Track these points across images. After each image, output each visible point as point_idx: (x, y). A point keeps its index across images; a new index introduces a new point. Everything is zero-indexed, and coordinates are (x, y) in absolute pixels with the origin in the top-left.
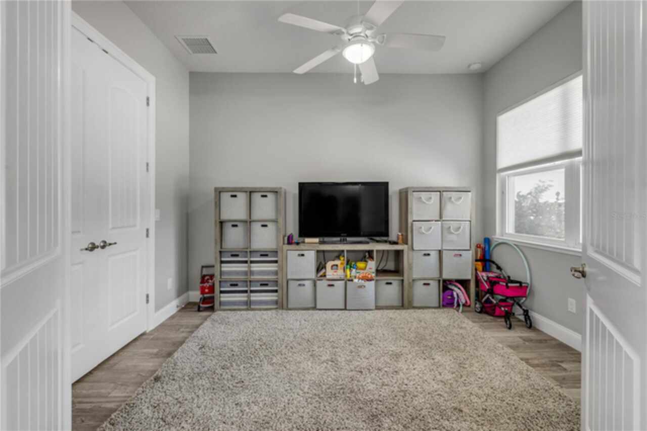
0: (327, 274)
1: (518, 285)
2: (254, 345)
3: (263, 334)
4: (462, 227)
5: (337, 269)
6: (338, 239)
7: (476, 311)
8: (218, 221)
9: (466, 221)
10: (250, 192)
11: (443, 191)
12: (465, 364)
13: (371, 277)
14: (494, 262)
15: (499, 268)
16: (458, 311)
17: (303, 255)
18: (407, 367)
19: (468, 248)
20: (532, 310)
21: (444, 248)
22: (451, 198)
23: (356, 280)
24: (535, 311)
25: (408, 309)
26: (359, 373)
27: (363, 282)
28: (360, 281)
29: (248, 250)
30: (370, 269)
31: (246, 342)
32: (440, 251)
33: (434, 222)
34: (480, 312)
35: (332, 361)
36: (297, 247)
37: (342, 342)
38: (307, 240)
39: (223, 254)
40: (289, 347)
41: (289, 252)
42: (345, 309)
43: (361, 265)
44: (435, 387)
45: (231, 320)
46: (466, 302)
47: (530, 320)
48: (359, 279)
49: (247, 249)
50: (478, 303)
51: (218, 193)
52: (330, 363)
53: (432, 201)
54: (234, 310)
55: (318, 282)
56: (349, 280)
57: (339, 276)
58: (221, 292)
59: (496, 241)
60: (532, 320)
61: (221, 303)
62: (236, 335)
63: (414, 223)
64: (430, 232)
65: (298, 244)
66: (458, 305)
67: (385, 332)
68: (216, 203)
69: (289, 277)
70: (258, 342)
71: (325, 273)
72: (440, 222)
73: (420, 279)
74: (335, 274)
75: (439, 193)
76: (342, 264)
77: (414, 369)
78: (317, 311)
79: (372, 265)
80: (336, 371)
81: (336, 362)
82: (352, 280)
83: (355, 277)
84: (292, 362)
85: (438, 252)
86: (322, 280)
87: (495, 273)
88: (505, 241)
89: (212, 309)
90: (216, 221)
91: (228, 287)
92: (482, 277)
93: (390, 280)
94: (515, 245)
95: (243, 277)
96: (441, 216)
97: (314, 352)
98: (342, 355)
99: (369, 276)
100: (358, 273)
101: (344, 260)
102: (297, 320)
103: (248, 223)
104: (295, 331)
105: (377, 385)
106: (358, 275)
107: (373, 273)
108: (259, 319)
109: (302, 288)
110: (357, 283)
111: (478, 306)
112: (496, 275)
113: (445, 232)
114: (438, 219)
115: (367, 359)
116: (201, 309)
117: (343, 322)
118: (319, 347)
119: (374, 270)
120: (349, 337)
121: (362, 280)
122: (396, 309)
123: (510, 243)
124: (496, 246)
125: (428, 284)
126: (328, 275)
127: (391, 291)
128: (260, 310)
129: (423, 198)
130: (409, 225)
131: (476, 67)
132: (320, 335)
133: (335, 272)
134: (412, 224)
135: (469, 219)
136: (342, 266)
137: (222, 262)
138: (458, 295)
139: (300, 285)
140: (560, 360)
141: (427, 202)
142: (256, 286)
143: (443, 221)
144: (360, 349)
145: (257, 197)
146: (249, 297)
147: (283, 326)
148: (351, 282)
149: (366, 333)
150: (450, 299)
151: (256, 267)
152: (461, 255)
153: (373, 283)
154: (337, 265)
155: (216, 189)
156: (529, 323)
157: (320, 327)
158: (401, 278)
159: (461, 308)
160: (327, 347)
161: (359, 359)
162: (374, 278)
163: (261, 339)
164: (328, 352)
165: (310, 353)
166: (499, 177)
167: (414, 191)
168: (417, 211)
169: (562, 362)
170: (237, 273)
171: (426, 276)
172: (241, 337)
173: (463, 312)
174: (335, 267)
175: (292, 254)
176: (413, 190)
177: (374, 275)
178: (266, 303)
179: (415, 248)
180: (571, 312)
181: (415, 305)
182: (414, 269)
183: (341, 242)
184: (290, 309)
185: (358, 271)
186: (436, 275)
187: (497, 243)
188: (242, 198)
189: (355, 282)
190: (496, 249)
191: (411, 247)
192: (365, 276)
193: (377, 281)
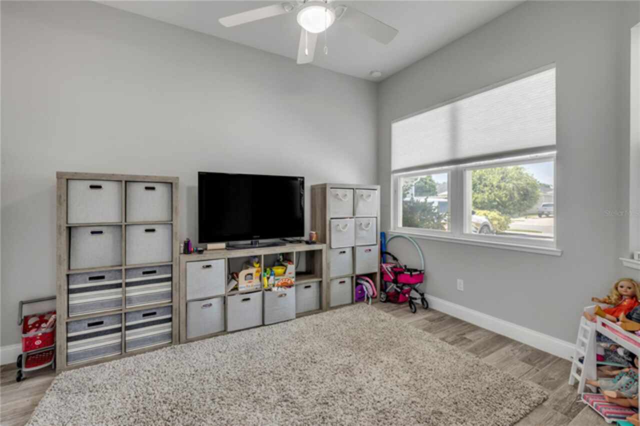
0: (240, 286)
1: (418, 273)
2: (160, 413)
3: (166, 389)
4: (371, 223)
5: (252, 279)
6: (249, 242)
7: (381, 301)
8: (64, 226)
9: (372, 217)
10: (126, 182)
11: (357, 189)
12: (409, 359)
13: (291, 282)
14: (389, 254)
15: (395, 259)
16: (368, 303)
17: (208, 266)
18: (366, 380)
19: (375, 243)
20: (426, 293)
21: (357, 244)
22: (362, 195)
23: (275, 289)
24: (428, 294)
25: (326, 310)
26: (324, 406)
27: (283, 289)
28: (280, 289)
29: (123, 268)
30: (290, 273)
31: (144, 413)
32: (353, 248)
33: (348, 219)
34: (385, 302)
35: (286, 401)
36: (201, 257)
37: (282, 369)
38: (210, 246)
39: (71, 279)
40: (217, 400)
41: (188, 264)
42: (263, 325)
43: (278, 270)
44: (404, 394)
45: (98, 381)
46: (374, 294)
47: (426, 302)
48: (278, 286)
49: (121, 266)
50: (382, 292)
51: (64, 181)
52: (284, 404)
53: (347, 199)
54: (97, 363)
55: (230, 299)
56: (266, 290)
57: (255, 286)
58: (69, 339)
59: (391, 235)
60: (428, 301)
61: (68, 358)
62: (119, 405)
63: (332, 220)
64: (346, 229)
65: (200, 252)
66: (368, 298)
67: (321, 344)
68: (59, 197)
69: (188, 298)
70: (164, 407)
71: (237, 285)
72: (353, 219)
73: (337, 278)
74: (250, 284)
75: (352, 190)
76: (257, 271)
77: (374, 380)
78: (230, 335)
79: (291, 268)
80: (298, 414)
81: (291, 400)
82: (270, 290)
83: (274, 286)
84: (232, 420)
85: (351, 249)
86: (233, 295)
87: (393, 263)
88: (399, 235)
89: (52, 370)
90: (59, 227)
91: (85, 329)
92: (387, 268)
93: (308, 283)
94: (411, 238)
95: (112, 309)
96: (354, 214)
97: (256, 395)
98: (292, 388)
99: (289, 282)
100: (277, 280)
101: (260, 267)
102: (208, 354)
103: (122, 228)
104: (213, 371)
105: (352, 414)
106: (276, 282)
107: (293, 277)
108: (147, 368)
109: (207, 309)
110: (277, 292)
111: (382, 296)
112: (394, 265)
113: (358, 228)
114: (352, 216)
115: (322, 383)
116: (24, 376)
117: (269, 342)
118: (259, 385)
119: (294, 275)
120: (287, 361)
121: (281, 287)
122: (316, 313)
123: (406, 236)
124: (390, 240)
125: (344, 282)
126: (241, 288)
127: (310, 295)
128: (144, 352)
129: (339, 195)
130: (328, 223)
131: (377, 75)
132: (250, 367)
133: (250, 282)
134: (330, 222)
135: (376, 216)
136: (258, 275)
137: (70, 291)
138: (366, 288)
139: (205, 306)
140: (462, 333)
141: (343, 200)
142: (136, 319)
143: (357, 218)
144: (306, 372)
145: (137, 191)
146: (123, 337)
147: (193, 369)
148: (269, 292)
149: (303, 350)
150: (360, 294)
151: (134, 292)
152: (370, 250)
153: (293, 289)
154: (251, 274)
155: (60, 176)
156: (425, 305)
157: (244, 357)
158: (320, 280)
159: (370, 300)
160: (268, 382)
161: (314, 387)
162: (294, 283)
163: (167, 399)
164: (273, 388)
165: (252, 398)
166: (393, 176)
167: (331, 188)
168: (333, 208)
169: (464, 334)
170: (102, 304)
171: (342, 274)
172: (129, 406)
173: (372, 303)
174: (250, 276)
175: (193, 267)
176: (331, 186)
177: (293, 280)
178: (152, 339)
179: (333, 247)
180: (459, 291)
181: (332, 305)
182: (332, 268)
183: (252, 246)
184: (192, 341)
185: (276, 278)
186: (349, 271)
187: (392, 236)
188: (111, 190)
189: (274, 292)
190: (390, 242)
191: (328, 246)
192: (284, 283)
193: (296, 285)
